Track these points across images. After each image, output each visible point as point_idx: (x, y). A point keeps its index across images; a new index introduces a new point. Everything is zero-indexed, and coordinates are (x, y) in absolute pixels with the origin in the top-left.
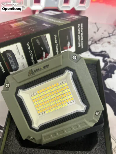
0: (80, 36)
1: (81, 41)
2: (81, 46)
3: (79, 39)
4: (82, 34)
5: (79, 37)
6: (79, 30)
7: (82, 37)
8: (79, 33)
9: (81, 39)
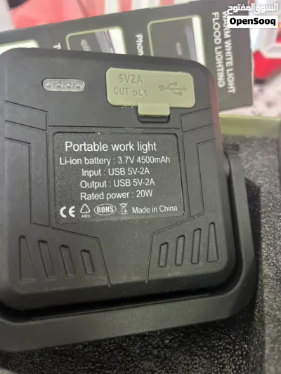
0: (223, 50)
1: (226, 68)
2: (227, 85)
3: (219, 61)
4: (228, 44)
5: (219, 54)
6: (217, 30)
7: (229, 53)
8: (218, 40)
9: (224, 61)
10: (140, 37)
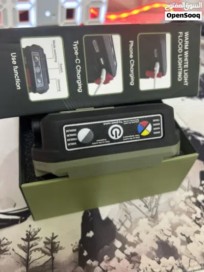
0: (183, 57)
1: (183, 69)
2: (183, 80)
3: (180, 64)
4: (186, 53)
5: (180, 59)
6: (180, 44)
8: (180, 50)
9: (183, 64)
10: (132, 42)
